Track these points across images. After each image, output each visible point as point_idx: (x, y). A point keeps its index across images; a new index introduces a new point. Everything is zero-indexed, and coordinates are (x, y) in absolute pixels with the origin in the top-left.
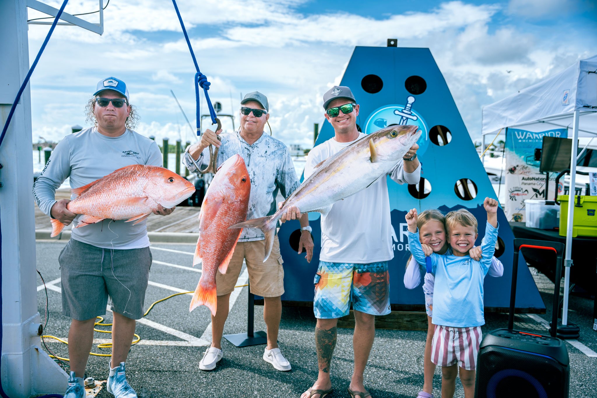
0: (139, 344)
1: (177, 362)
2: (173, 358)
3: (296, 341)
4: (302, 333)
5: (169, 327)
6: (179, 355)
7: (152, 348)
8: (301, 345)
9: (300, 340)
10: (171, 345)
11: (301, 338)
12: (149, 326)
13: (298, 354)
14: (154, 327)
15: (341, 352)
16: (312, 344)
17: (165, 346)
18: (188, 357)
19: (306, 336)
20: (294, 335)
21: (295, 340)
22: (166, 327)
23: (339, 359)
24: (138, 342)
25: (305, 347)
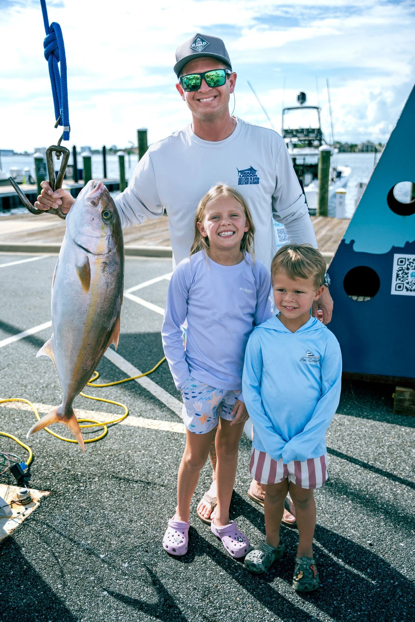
0: (122, 423)
1: (158, 463)
2: (156, 455)
3: (340, 438)
4: (354, 421)
5: (173, 395)
6: (165, 450)
7: (136, 432)
8: (347, 446)
9: (348, 435)
10: (163, 429)
11: (350, 431)
12: (148, 391)
13: (337, 466)
14: (154, 394)
15: (408, 468)
16: (364, 446)
17: (154, 430)
18: (177, 455)
19: (358, 428)
20: (340, 424)
21: (339, 435)
22: (169, 395)
23: (403, 482)
24: (123, 419)
25: (351, 452)
